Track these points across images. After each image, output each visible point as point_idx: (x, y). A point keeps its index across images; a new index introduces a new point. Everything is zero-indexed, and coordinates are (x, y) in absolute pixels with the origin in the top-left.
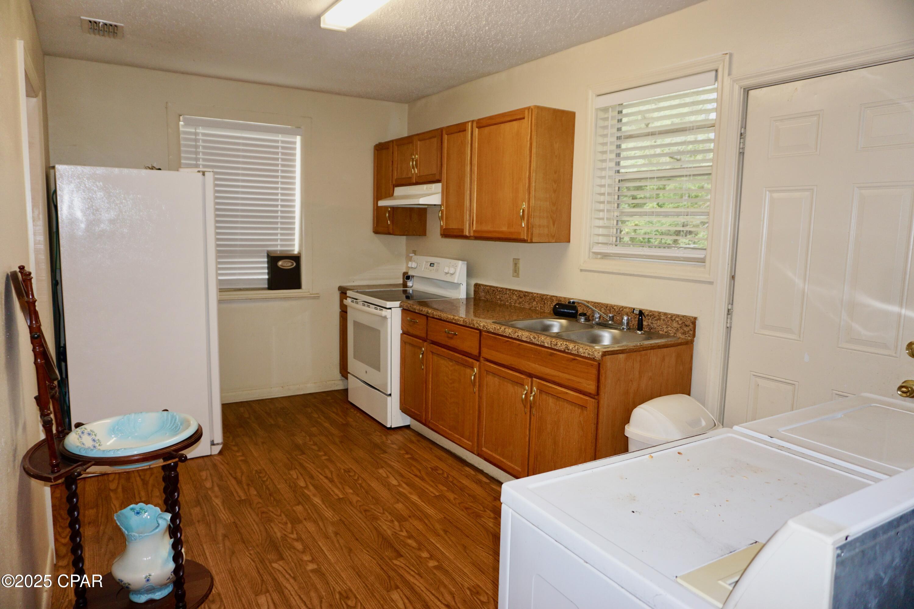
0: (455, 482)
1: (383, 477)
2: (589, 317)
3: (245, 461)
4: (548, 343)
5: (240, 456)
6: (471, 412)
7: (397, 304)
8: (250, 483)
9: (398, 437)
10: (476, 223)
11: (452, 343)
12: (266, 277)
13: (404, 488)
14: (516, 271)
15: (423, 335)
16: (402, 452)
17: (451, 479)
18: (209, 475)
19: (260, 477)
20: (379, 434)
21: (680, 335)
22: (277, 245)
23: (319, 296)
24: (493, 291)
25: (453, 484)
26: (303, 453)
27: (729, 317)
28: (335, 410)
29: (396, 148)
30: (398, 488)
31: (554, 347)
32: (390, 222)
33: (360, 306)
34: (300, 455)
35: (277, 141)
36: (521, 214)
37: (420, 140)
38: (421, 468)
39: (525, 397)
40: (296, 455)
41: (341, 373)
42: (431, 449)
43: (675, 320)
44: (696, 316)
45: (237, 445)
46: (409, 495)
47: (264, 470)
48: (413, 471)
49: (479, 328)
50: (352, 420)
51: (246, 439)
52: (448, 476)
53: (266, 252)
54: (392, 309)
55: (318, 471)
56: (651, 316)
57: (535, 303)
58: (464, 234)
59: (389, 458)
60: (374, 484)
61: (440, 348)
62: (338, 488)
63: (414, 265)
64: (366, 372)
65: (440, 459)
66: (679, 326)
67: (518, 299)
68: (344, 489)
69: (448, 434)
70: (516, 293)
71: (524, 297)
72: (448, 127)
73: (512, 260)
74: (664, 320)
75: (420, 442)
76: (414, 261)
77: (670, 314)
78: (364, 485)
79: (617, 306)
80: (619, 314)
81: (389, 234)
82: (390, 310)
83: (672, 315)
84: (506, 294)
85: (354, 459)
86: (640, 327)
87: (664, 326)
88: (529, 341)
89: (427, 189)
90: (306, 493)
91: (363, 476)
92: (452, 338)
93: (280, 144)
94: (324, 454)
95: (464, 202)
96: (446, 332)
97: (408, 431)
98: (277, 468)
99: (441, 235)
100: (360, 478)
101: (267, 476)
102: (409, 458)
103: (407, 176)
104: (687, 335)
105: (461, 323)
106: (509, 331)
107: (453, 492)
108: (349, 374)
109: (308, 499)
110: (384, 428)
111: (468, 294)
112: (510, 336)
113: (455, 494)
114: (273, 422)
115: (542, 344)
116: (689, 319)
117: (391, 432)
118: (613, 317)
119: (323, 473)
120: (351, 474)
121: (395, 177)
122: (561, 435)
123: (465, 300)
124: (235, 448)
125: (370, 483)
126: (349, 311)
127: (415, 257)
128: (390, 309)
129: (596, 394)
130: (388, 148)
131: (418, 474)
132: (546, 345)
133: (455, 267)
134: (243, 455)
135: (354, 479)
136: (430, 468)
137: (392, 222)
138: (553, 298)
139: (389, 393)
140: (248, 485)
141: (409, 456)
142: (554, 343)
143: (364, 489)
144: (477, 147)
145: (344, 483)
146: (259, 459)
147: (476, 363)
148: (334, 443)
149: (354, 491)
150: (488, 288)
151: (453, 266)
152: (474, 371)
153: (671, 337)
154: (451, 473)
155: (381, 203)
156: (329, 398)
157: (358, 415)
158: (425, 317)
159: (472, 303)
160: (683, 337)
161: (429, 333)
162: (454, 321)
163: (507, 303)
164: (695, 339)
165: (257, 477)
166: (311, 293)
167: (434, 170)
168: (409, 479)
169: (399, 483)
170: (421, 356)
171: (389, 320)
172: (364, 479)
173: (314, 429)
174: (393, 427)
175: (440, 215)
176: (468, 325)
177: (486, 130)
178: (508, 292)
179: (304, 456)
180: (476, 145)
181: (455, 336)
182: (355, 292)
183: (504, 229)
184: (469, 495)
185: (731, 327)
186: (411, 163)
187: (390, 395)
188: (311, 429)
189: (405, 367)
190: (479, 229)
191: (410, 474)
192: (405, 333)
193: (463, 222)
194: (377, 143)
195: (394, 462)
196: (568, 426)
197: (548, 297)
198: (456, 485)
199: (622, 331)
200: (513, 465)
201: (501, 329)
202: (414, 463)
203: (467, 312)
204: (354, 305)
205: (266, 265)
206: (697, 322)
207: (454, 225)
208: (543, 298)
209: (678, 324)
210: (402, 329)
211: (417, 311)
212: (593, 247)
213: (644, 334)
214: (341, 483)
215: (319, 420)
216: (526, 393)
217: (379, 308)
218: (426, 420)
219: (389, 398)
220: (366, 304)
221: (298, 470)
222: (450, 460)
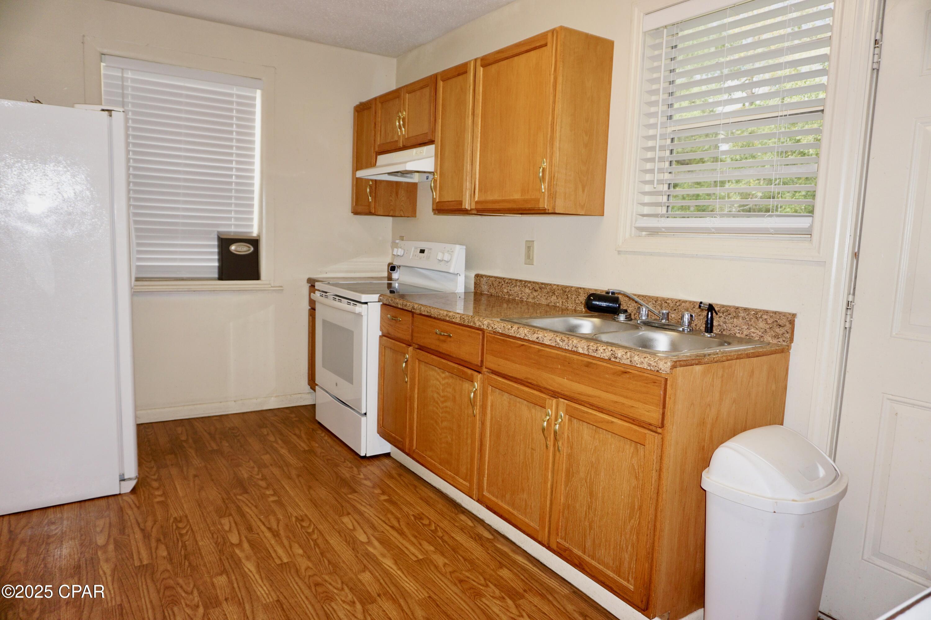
0: (446, 538)
1: (348, 528)
2: (630, 315)
3: (163, 504)
4: (583, 348)
5: (159, 496)
6: (469, 441)
7: (376, 297)
8: (162, 538)
9: (373, 469)
10: (479, 192)
11: (445, 348)
12: (216, 264)
13: (375, 548)
14: (529, 258)
15: (407, 337)
16: (377, 491)
17: (440, 534)
18: (107, 525)
19: (178, 528)
20: (350, 465)
21: (770, 339)
22: (230, 225)
23: (283, 290)
24: (500, 282)
25: (444, 541)
26: (246, 491)
27: (849, 313)
28: (297, 432)
29: (379, 105)
30: (367, 546)
31: (593, 354)
32: (372, 199)
33: (330, 301)
34: (241, 495)
35: (231, 95)
36: (541, 175)
37: (409, 93)
38: (400, 516)
39: (547, 424)
40: (235, 495)
41: (309, 384)
42: (415, 487)
43: (761, 317)
44: (794, 312)
45: (159, 479)
46: (380, 558)
47: (186, 517)
48: (389, 520)
49: (482, 327)
50: (317, 445)
51: (174, 471)
52: (436, 529)
53: (216, 233)
54: (369, 303)
55: (260, 519)
56: (723, 313)
57: (555, 298)
58: (463, 207)
59: (359, 501)
60: (335, 541)
61: (429, 355)
62: (284, 547)
63: (400, 252)
64: (337, 385)
65: (427, 503)
66: (768, 326)
67: (531, 292)
68: (291, 547)
69: (439, 469)
70: (529, 285)
71: (539, 290)
72: (444, 71)
73: (524, 243)
74: (743, 318)
75: (402, 478)
76: (401, 247)
77: (753, 310)
78: (320, 541)
79: (672, 300)
80: (675, 310)
81: (370, 213)
82: (366, 305)
83: (757, 312)
84: (516, 286)
85: (311, 501)
86: (709, 328)
87: (743, 327)
88: (554, 345)
89: (416, 153)
90: (237, 554)
91: (320, 527)
92: (444, 341)
93: (234, 99)
94: (272, 493)
95: (463, 165)
96: (436, 333)
97: (387, 461)
98: (205, 514)
99: (433, 210)
100: (316, 531)
101: (188, 527)
102: (385, 500)
103: (392, 140)
104: (781, 340)
105: (458, 321)
106: (523, 332)
107: (443, 554)
108: (316, 387)
109: (238, 563)
110: (356, 457)
111: (466, 287)
112: (526, 338)
113: (446, 557)
114: (215, 448)
115: (574, 349)
116: (784, 316)
117: (365, 463)
118: (668, 314)
119: (266, 523)
120: (304, 524)
121: (378, 142)
122: (602, 483)
123: (463, 293)
124: (155, 484)
125: (328, 538)
126: (318, 307)
127: (401, 243)
128: (366, 303)
129: (660, 425)
130: (370, 108)
131: (396, 524)
132: (581, 351)
133: (451, 252)
134: (164, 494)
135: (307, 533)
136: (413, 515)
137: (375, 198)
138: (580, 290)
139: (364, 412)
140: (158, 540)
141: (386, 497)
142: (593, 348)
143: (319, 548)
144: (481, 91)
145: (292, 538)
146: (183, 501)
147: (477, 376)
148: (290, 478)
149: (305, 552)
150: (493, 279)
151: (448, 251)
152: (474, 387)
153: (756, 341)
154: (441, 525)
155: (360, 174)
156: (293, 415)
157: (326, 438)
158: (410, 314)
159: (472, 297)
160: (775, 341)
161: (415, 334)
162: (448, 319)
163: (517, 298)
164: (792, 344)
165: (174, 527)
166: (273, 285)
167: (425, 128)
168: (383, 532)
169: (368, 538)
170: (404, 365)
171: (365, 319)
172: (320, 533)
173: (266, 458)
174: (367, 455)
175: (433, 185)
176: (466, 323)
177: (494, 69)
178: (518, 284)
179: (245, 495)
180: (480, 89)
181: (449, 339)
182: (326, 284)
183: (517, 196)
184: (465, 560)
185: (850, 328)
186: (397, 123)
187: (365, 414)
188: (263, 457)
189: (384, 379)
190: (483, 199)
191: (384, 525)
192: (385, 335)
193: (461, 191)
194: (358, 103)
195: (365, 506)
196: (613, 470)
197: (573, 289)
198: (446, 542)
199: (683, 333)
200: (527, 520)
201: (514, 329)
202: (391, 508)
203: (466, 307)
204: (323, 300)
205: (216, 250)
206: (796, 320)
207: (449, 197)
208: (565, 291)
209: (767, 323)
210: (381, 330)
211: (399, 306)
212: (636, 221)
213: (714, 337)
214: (288, 537)
215: (275, 444)
216: (548, 420)
217: (352, 302)
218: (409, 449)
219: (363, 419)
220: (337, 298)
221: (233, 518)
222: (441, 505)
